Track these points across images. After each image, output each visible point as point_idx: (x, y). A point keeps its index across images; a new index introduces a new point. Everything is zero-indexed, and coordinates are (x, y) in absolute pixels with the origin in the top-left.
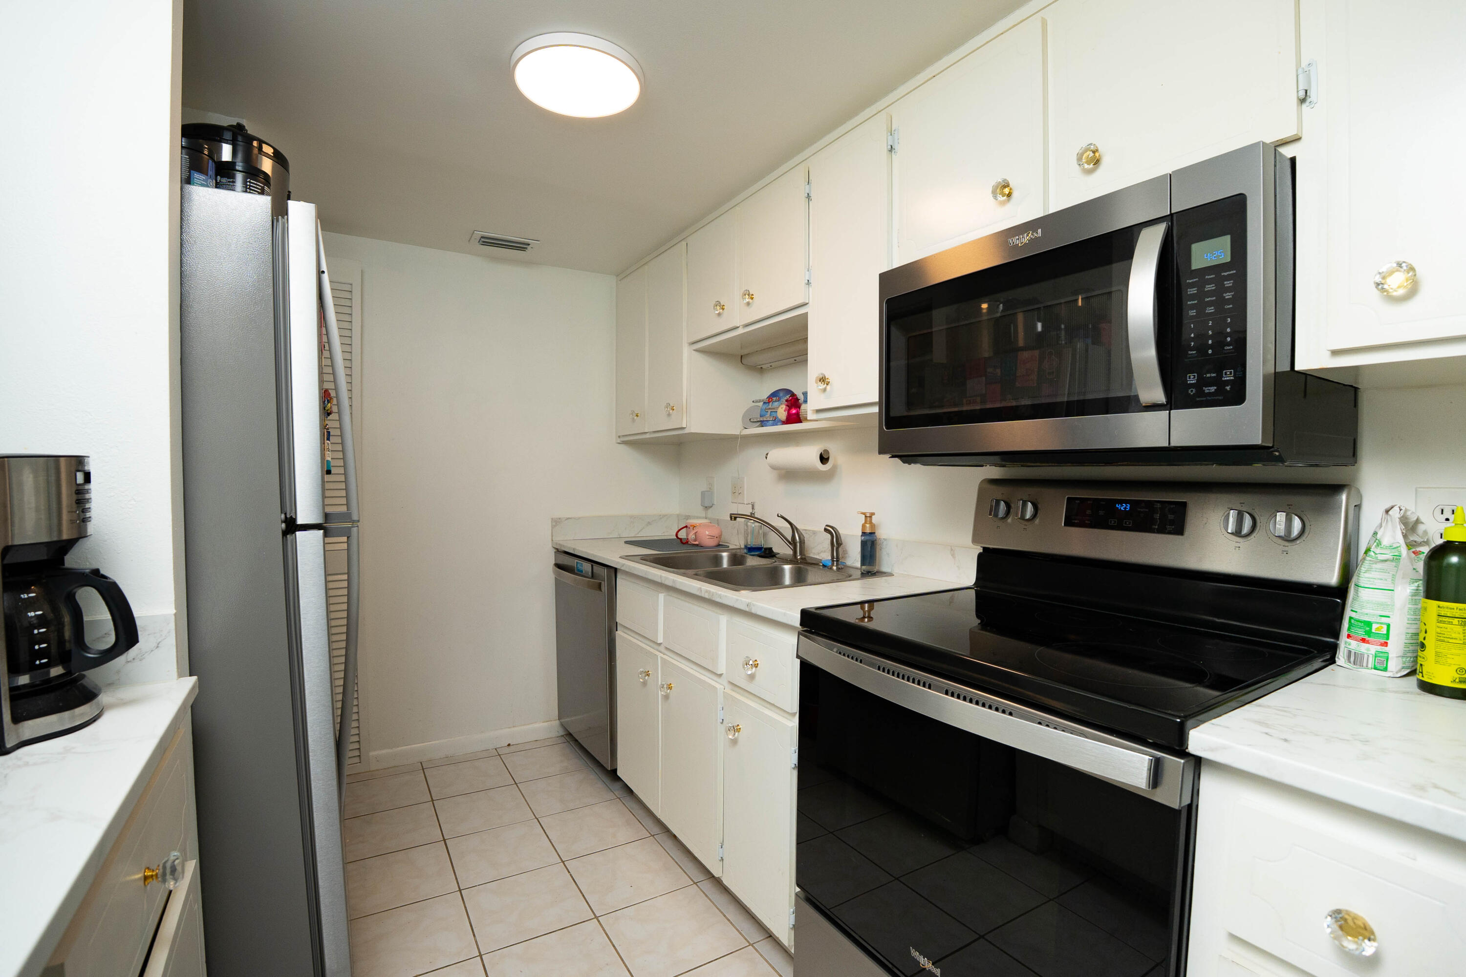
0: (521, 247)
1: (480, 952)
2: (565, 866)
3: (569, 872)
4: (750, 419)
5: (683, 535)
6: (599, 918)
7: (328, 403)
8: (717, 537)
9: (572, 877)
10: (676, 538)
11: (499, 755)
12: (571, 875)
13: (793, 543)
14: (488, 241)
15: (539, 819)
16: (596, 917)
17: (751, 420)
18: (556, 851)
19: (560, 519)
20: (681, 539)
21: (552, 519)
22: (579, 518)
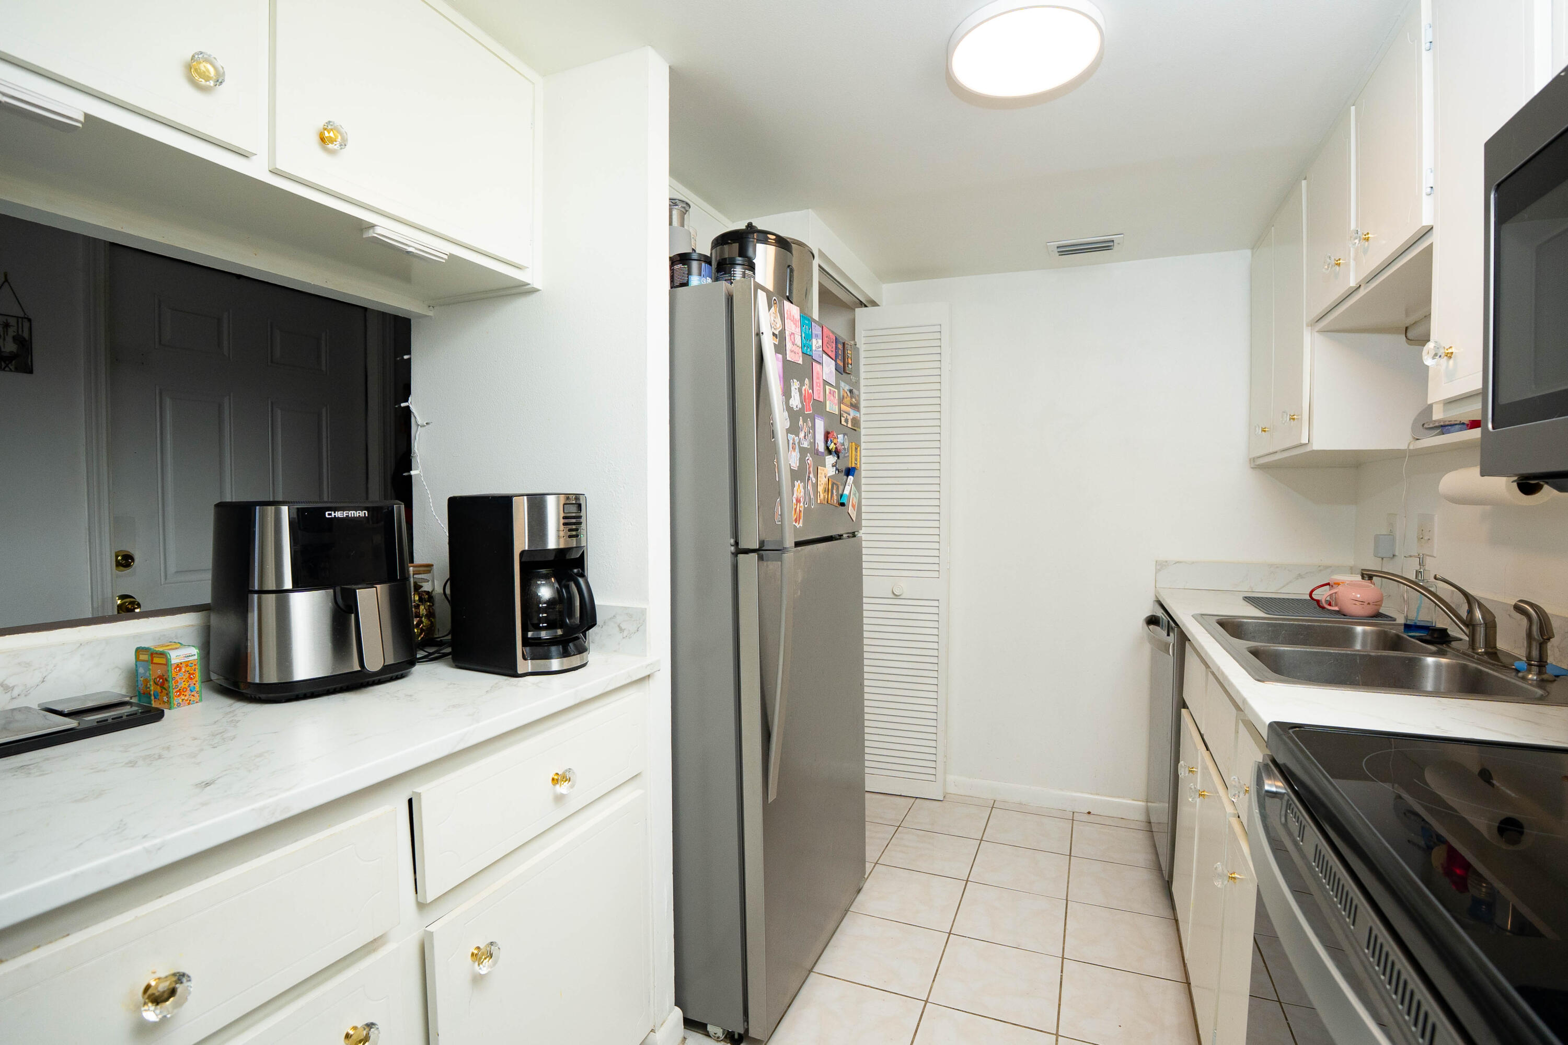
0: (1105, 246)
1: (928, 999)
2: (1062, 963)
3: (1062, 972)
4: (1423, 425)
5: (1322, 595)
6: (1059, 1037)
7: (831, 443)
8: (1369, 604)
9: (1061, 979)
10: (1310, 599)
11: (1073, 820)
12: (1062, 976)
13: (1470, 623)
14: (1067, 250)
15: (1069, 902)
16: (1057, 1035)
17: (1426, 426)
18: (1064, 943)
19: (1166, 562)
20: (1318, 602)
21: (1156, 562)
22: (1193, 563)
